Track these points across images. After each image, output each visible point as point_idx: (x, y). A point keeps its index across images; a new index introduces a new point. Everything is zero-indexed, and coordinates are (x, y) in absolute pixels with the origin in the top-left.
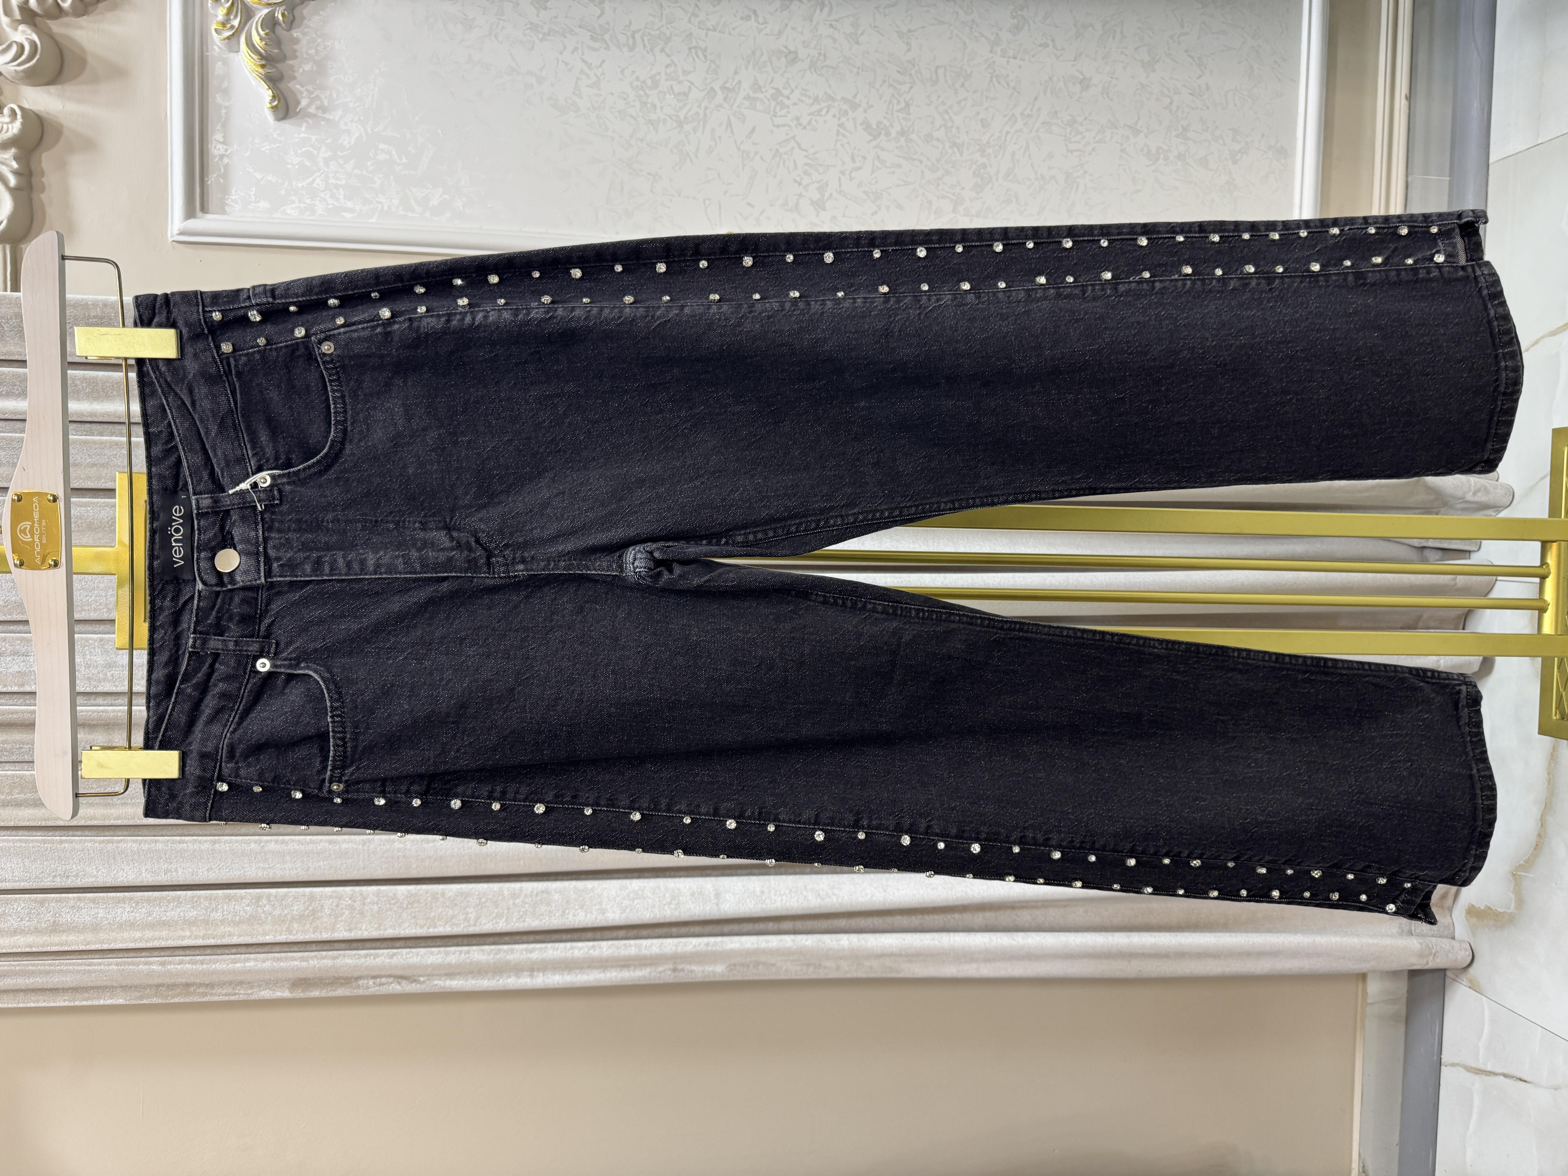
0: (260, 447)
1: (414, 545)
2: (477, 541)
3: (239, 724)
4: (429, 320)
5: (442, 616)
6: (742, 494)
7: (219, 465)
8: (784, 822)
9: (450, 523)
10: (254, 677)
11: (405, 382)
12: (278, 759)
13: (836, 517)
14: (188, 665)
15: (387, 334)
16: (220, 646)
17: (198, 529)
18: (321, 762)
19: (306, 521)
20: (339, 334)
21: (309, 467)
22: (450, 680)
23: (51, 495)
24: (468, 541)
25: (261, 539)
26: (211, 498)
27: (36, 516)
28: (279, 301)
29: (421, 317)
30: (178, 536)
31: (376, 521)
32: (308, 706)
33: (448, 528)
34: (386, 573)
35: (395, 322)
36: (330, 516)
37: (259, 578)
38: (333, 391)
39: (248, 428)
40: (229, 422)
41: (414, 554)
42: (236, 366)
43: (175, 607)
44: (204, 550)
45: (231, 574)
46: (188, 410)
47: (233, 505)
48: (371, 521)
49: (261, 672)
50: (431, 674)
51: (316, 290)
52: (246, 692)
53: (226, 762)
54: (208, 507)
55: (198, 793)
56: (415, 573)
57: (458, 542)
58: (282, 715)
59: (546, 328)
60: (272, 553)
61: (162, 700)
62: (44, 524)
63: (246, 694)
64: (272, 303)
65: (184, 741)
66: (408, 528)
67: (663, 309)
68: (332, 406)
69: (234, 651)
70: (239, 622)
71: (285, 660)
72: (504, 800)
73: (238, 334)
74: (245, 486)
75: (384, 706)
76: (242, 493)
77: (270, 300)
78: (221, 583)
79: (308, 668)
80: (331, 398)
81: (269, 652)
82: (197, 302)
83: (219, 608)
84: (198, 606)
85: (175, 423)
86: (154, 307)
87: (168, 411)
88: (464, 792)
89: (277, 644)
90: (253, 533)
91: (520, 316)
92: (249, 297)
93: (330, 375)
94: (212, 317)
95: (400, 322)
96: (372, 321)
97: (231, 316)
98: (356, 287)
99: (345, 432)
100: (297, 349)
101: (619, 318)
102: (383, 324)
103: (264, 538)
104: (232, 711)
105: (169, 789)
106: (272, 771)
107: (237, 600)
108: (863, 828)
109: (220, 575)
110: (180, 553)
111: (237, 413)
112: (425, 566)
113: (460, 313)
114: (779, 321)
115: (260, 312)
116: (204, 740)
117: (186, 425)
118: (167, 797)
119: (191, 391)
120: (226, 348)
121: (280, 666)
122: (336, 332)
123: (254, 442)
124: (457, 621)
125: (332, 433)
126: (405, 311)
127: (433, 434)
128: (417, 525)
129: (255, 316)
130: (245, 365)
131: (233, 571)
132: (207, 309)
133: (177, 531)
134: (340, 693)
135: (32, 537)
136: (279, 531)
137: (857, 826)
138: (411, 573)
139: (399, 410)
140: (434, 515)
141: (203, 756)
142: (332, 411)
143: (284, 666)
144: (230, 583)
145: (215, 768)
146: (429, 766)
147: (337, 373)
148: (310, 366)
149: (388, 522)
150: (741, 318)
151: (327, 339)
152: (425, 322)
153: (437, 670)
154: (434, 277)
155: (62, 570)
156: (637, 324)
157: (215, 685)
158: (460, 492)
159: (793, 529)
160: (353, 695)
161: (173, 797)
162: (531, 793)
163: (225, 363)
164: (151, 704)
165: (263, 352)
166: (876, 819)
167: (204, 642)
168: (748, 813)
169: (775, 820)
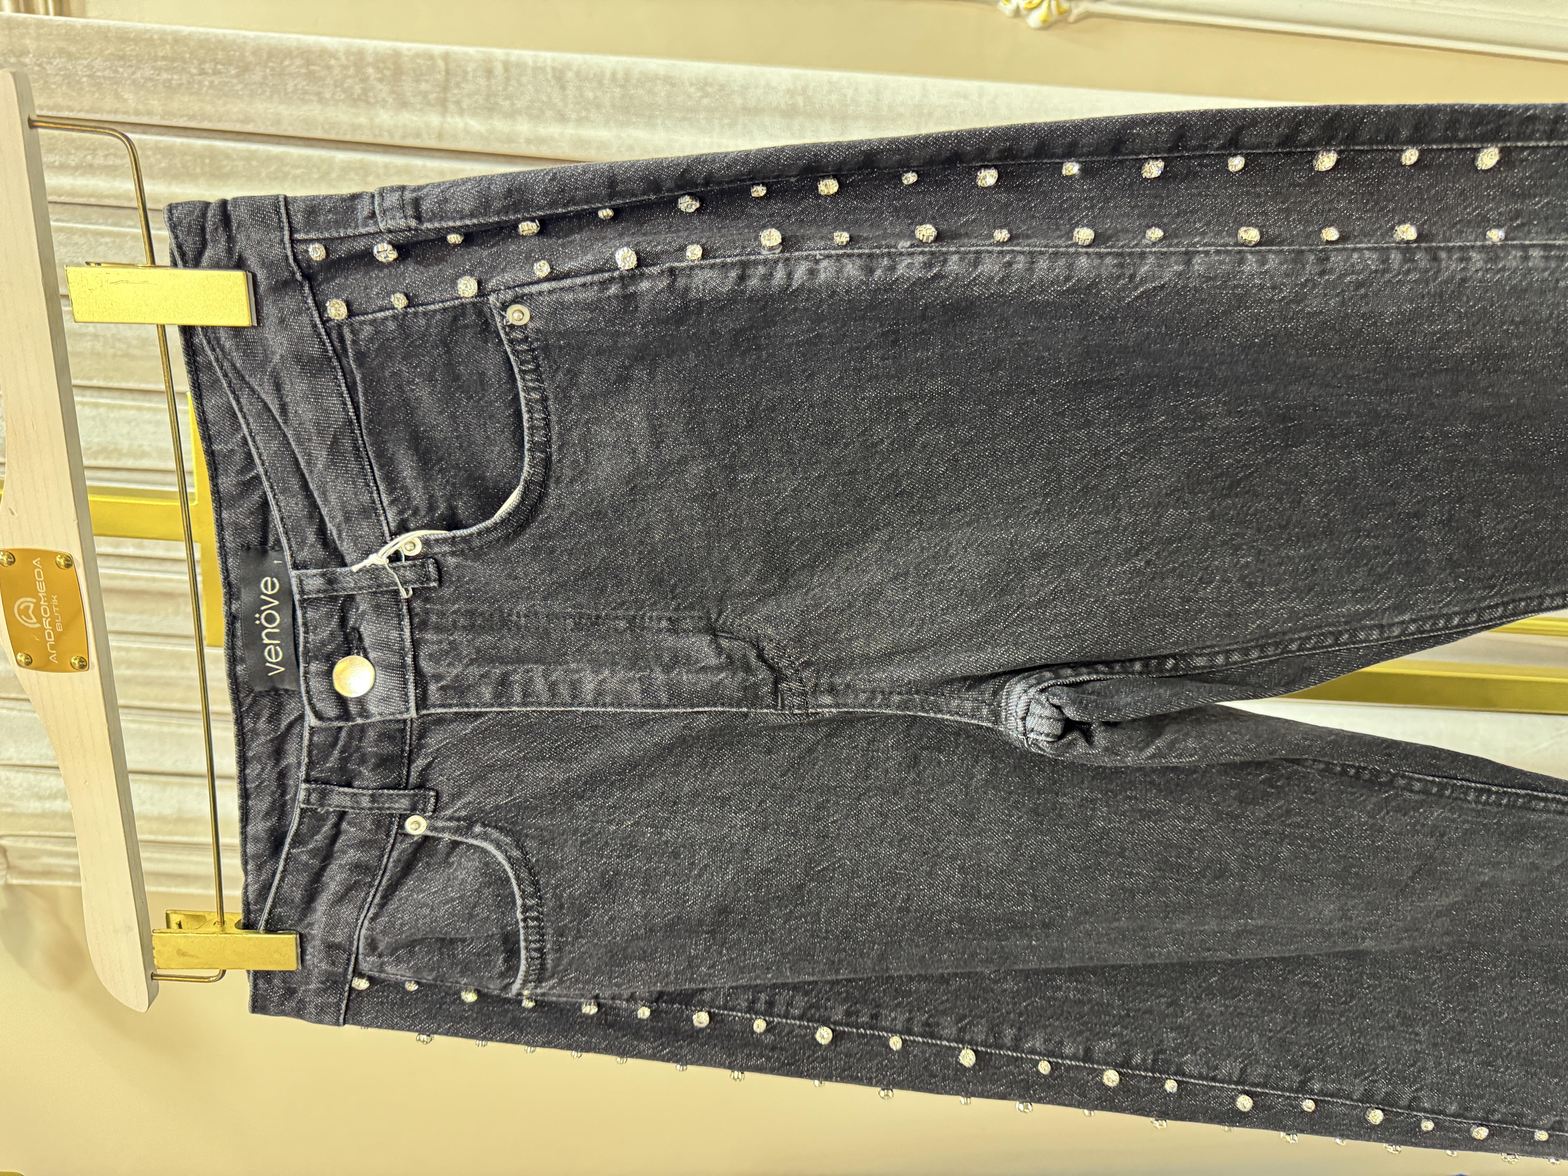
0: (401, 489)
1: (659, 657)
2: (761, 657)
3: (382, 906)
4: (708, 274)
5: (694, 761)
6: (1219, 588)
7: (333, 518)
8: (1192, 1077)
9: (717, 620)
10: (402, 842)
11: (652, 374)
12: (442, 954)
13: (1371, 628)
14: (300, 823)
15: (628, 299)
16: (347, 802)
17: (305, 624)
18: (506, 960)
19: (482, 614)
20: (540, 293)
21: (488, 530)
22: (706, 866)
23: (62, 555)
24: (745, 656)
25: (408, 644)
26: (323, 575)
27: (42, 589)
28: (428, 225)
29: (692, 268)
30: (272, 628)
31: (598, 617)
32: (486, 891)
33: (712, 631)
34: (612, 705)
35: (642, 275)
36: (522, 608)
37: (408, 709)
38: (527, 390)
39: (380, 454)
40: (347, 444)
41: (659, 676)
42: (354, 342)
43: (275, 731)
44: (316, 658)
45: (361, 701)
46: (275, 419)
47: (360, 589)
48: (589, 617)
49: (412, 836)
50: (676, 855)
51: (497, 205)
52: (391, 862)
53: (366, 955)
54: (319, 592)
55: (325, 990)
56: (659, 706)
57: (729, 657)
58: (447, 903)
59: (922, 297)
60: (426, 666)
61: (265, 862)
62: (55, 601)
63: (390, 865)
64: (416, 230)
65: (301, 920)
66: (649, 629)
67: (1151, 260)
68: (526, 416)
69: (370, 809)
70: (377, 766)
71: (451, 819)
72: (771, 1015)
73: (355, 280)
74: (379, 558)
75: (604, 904)
76: (374, 571)
77: (413, 223)
78: (345, 715)
79: (485, 837)
80: (523, 402)
81: (424, 811)
82: (280, 221)
83: (344, 746)
84: (311, 740)
85: (254, 441)
86: (203, 229)
87: (242, 421)
88: (713, 1000)
89: (438, 797)
90: (394, 634)
91: (878, 273)
92: (373, 215)
93: (523, 363)
94: (307, 251)
95: (651, 277)
96: (601, 270)
97: (343, 250)
98: (572, 201)
99: (547, 463)
100: (464, 314)
101: (1068, 279)
102: (622, 278)
103: (413, 641)
104: (371, 886)
105: (284, 981)
106: (432, 970)
107: (371, 734)
108: (1312, 1092)
109: (341, 701)
110: (277, 655)
111: (360, 426)
112: (676, 696)
113: (765, 262)
114: (1376, 294)
115: (396, 246)
116: (331, 927)
117: (274, 445)
118: (281, 992)
119: (278, 387)
120: (336, 310)
121: (443, 829)
122: (534, 289)
123: (392, 481)
124: (718, 770)
125: (526, 468)
126: (663, 252)
127: (696, 469)
128: (664, 624)
129: (385, 252)
130: (371, 340)
131: (364, 696)
132: (297, 236)
133: (270, 619)
134: (535, 883)
135: (40, 621)
136: (438, 629)
137: (1303, 1089)
138: (651, 706)
139: (640, 425)
140: (691, 607)
141: (330, 947)
142: (526, 425)
143: (449, 829)
144: (361, 715)
145: (349, 960)
146: (667, 984)
147: (535, 358)
148: (486, 342)
149: (617, 617)
150: (1304, 285)
151: (517, 300)
152: (700, 277)
153: (684, 846)
154: (719, 183)
155: (93, 673)
156: (1099, 292)
157: (344, 852)
158: (734, 570)
159: (1294, 646)
160: (557, 887)
161: (290, 992)
162: (811, 1006)
163: (334, 335)
164: (249, 867)
165: (401, 319)
166: (1333, 1081)
167: (323, 796)
168: (1137, 1059)
169: (1180, 1072)
